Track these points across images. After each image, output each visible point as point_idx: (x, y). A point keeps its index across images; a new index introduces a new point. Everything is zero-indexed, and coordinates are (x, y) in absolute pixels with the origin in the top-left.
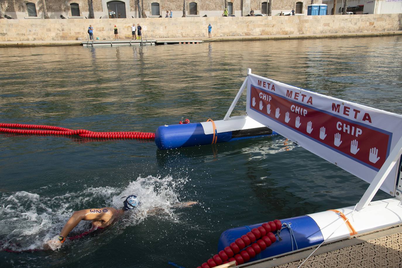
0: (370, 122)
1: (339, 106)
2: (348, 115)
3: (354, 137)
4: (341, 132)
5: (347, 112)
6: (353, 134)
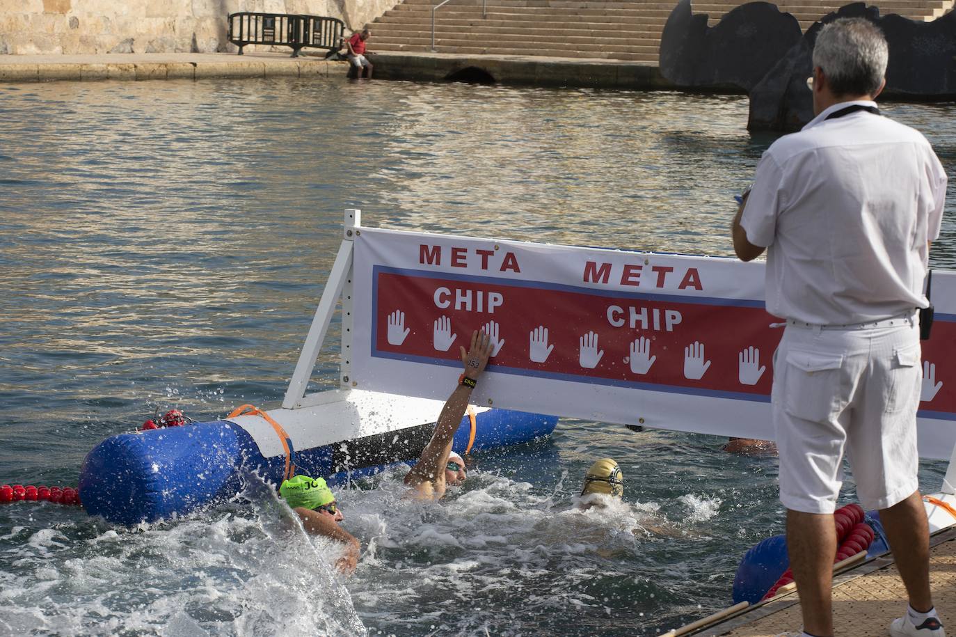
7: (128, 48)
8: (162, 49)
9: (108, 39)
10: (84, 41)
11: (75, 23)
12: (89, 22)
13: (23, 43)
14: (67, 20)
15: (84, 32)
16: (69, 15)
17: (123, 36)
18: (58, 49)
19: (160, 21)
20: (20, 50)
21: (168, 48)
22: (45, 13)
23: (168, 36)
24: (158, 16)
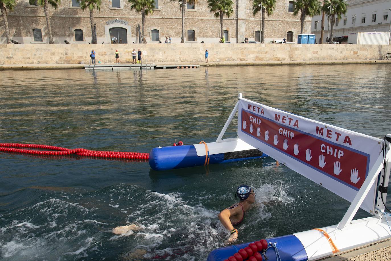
0: (350, 144)
1: (322, 129)
2: (330, 138)
3: (336, 159)
4: (325, 154)
5: (329, 135)
6: (335, 156)
7: (366, 59)
8: (372, 59)
9: (363, 58)
10: (359, 58)
11: (358, 56)
12: (360, 55)
13: (349, 59)
14: (357, 55)
15: (359, 57)
16: (357, 54)
17: (366, 57)
18: (355, 59)
19: (372, 55)
20: (349, 60)
21: (373, 59)
22: (354, 54)
23: (373, 57)
24: (372, 54)
